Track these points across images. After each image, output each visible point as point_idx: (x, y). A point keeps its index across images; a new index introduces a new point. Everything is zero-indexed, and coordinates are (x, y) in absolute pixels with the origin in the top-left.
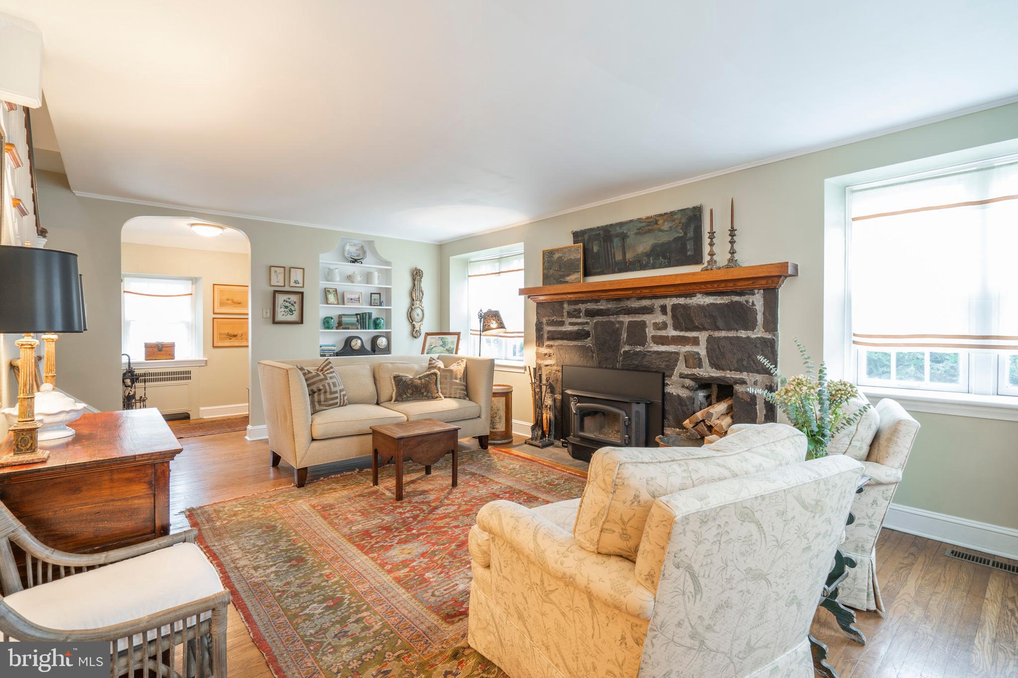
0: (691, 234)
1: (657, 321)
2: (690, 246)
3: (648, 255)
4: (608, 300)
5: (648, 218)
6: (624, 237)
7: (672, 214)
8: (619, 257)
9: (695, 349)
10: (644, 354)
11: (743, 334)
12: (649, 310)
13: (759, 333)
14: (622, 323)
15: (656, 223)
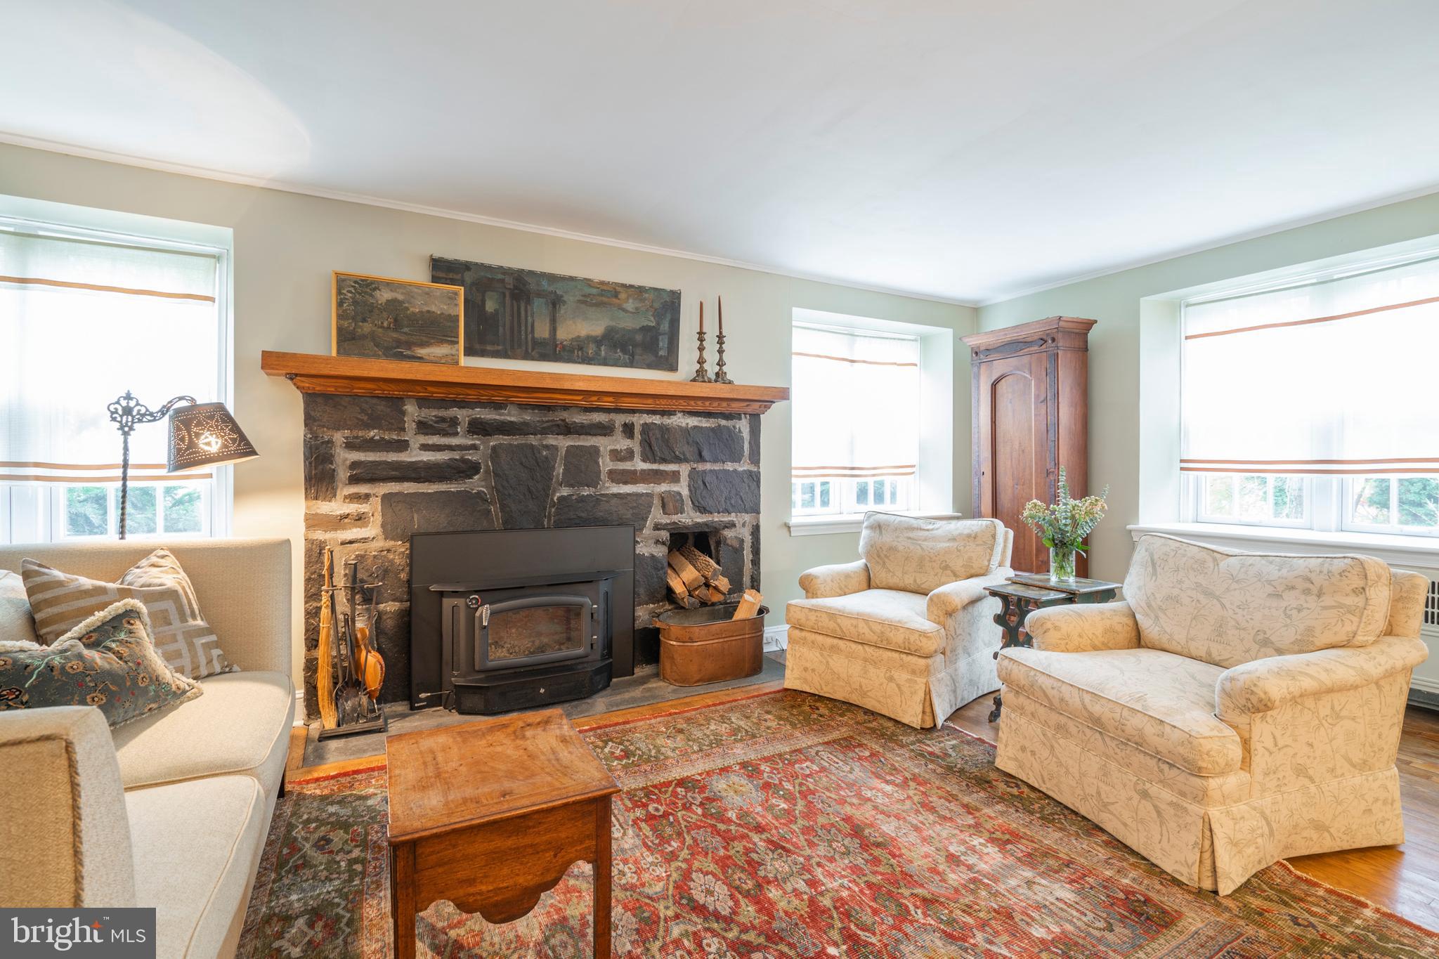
0: (665, 326)
1: (618, 447)
2: (663, 343)
3: (598, 341)
4: (523, 407)
5: (602, 283)
6: (555, 302)
7: (641, 290)
8: (542, 331)
9: (675, 488)
10: (597, 500)
11: (729, 466)
12: (605, 430)
13: (743, 466)
14: (556, 448)
15: (616, 295)
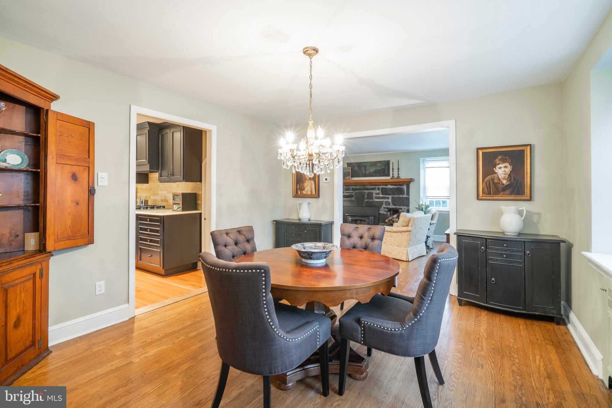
0: (386, 168)
1: (377, 192)
2: (386, 171)
3: (373, 173)
4: (360, 186)
5: (373, 162)
6: (366, 167)
7: (381, 162)
8: (364, 172)
9: (388, 200)
10: (372, 202)
11: (401, 196)
12: (374, 189)
13: (405, 196)
14: (365, 192)
15: (376, 163)
